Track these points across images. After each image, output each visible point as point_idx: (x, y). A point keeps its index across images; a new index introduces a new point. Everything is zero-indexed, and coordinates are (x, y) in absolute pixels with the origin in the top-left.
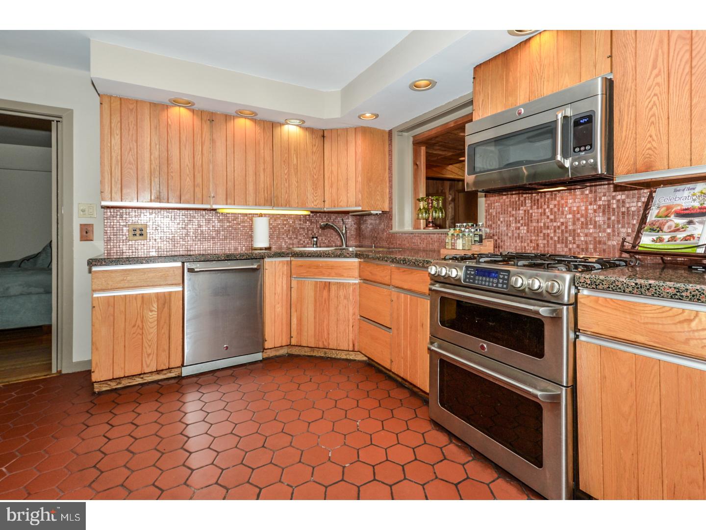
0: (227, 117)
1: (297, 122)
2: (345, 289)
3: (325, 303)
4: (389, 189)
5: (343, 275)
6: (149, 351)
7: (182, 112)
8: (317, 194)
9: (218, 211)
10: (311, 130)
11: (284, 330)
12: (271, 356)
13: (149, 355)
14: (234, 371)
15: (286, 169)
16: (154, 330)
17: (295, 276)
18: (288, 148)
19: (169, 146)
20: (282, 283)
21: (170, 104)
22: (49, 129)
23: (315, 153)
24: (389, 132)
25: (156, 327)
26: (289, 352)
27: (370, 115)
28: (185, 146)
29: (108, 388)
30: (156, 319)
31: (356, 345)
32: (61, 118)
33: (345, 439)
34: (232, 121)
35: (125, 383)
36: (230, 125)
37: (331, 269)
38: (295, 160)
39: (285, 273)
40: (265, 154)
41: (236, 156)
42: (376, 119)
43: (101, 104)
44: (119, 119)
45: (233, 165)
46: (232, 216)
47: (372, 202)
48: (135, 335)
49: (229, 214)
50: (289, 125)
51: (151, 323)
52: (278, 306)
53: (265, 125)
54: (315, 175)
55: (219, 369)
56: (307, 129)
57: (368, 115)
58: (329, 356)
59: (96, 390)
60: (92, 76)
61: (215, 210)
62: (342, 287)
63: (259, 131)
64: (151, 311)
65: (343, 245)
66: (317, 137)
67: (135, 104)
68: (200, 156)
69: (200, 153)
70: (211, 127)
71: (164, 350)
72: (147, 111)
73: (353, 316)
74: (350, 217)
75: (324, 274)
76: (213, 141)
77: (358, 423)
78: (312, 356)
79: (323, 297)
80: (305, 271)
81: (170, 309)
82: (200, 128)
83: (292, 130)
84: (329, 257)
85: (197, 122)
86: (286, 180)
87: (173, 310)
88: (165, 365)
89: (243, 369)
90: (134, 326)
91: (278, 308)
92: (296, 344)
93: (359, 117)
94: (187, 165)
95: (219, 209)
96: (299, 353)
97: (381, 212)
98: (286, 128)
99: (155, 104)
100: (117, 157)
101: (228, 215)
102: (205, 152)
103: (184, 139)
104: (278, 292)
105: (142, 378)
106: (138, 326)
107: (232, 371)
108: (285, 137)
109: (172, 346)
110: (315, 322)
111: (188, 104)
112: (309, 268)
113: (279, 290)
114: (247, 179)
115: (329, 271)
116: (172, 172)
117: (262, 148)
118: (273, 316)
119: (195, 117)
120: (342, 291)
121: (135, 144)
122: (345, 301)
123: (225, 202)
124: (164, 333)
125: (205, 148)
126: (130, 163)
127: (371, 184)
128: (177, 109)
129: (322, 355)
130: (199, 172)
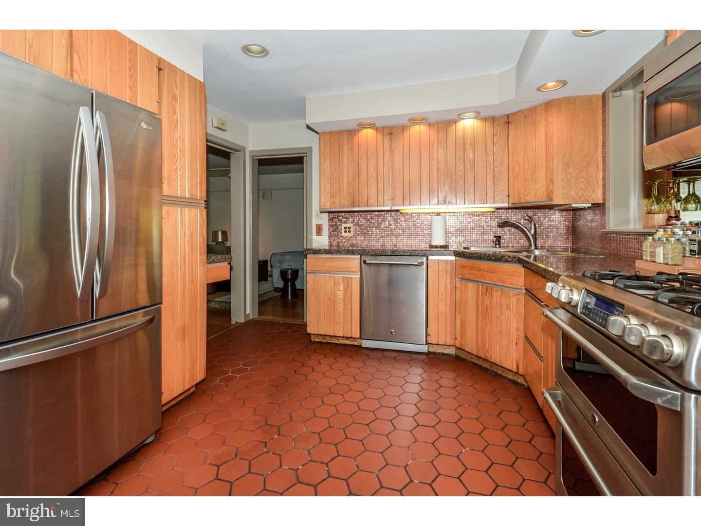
0: (404, 128)
1: (473, 114)
2: (507, 298)
3: (487, 310)
4: (603, 173)
5: (505, 282)
6: (339, 321)
7: (370, 132)
8: (498, 189)
9: (400, 211)
10: (492, 120)
11: (448, 329)
12: (438, 352)
13: (338, 323)
14: (400, 355)
15: (461, 166)
16: (341, 305)
17: (460, 277)
18: (465, 144)
19: (360, 162)
20: (446, 282)
21: (359, 128)
22: (302, 163)
23: (496, 144)
24: (603, 96)
25: (343, 303)
26: (457, 354)
27: (554, 83)
28: (371, 160)
29: (318, 340)
30: (343, 296)
31: (521, 367)
32: (306, 153)
33: (436, 458)
34: (408, 130)
35: (328, 340)
36: (406, 134)
37: (493, 273)
38: (472, 155)
39: (449, 272)
40: (439, 154)
41: (411, 162)
42: (563, 88)
43: (320, 140)
44: (329, 148)
45: (408, 170)
46: (416, 216)
47: (573, 193)
48: (330, 306)
49: (414, 213)
50: (465, 120)
51: (339, 299)
52: (440, 304)
53: (439, 126)
54: (497, 168)
55: (390, 350)
56: (486, 119)
57: (550, 84)
58: (495, 370)
59: (312, 340)
60: (307, 123)
61: (398, 211)
62: (504, 295)
63: (433, 133)
64: (340, 291)
65: (531, 247)
66: (499, 125)
67: (338, 135)
68: (382, 166)
69: (382, 163)
70: (391, 140)
71: (348, 323)
72: (345, 138)
73: (516, 331)
74: (557, 212)
75: (486, 278)
76: (392, 151)
77: (464, 450)
78: (477, 365)
79: (484, 302)
80: (468, 273)
81: (351, 291)
82: (382, 142)
83: (468, 124)
84: (489, 259)
85: (380, 138)
86: (461, 178)
87: (354, 293)
88: (348, 334)
89: (407, 356)
90: (329, 299)
91: (441, 306)
92: (459, 347)
93: (539, 90)
94: (372, 175)
95: (401, 210)
96: (465, 358)
97: (590, 205)
98: (461, 124)
99: (350, 131)
100: (328, 176)
101: (413, 215)
102: (385, 161)
103: (370, 154)
104: (442, 290)
105: (337, 339)
106: (332, 300)
107: (398, 355)
108: (460, 134)
109: (353, 320)
110: (477, 329)
111: (372, 126)
112: (472, 269)
113: (442, 288)
114: (421, 181)
115: (491, 275)
116: (361, 182)
117: (436, 148)
118: (436, 313)
119: (378, 134)
120: (504, 299)
121: (338, 164)
122: (508, 312)
123: (402, 204)
124: (348, 309)
125: (385, 158)
126: (335, 179)
127: (570, 170)
128: (365, 131)
129: (488, 367)
130: (381, 180)
